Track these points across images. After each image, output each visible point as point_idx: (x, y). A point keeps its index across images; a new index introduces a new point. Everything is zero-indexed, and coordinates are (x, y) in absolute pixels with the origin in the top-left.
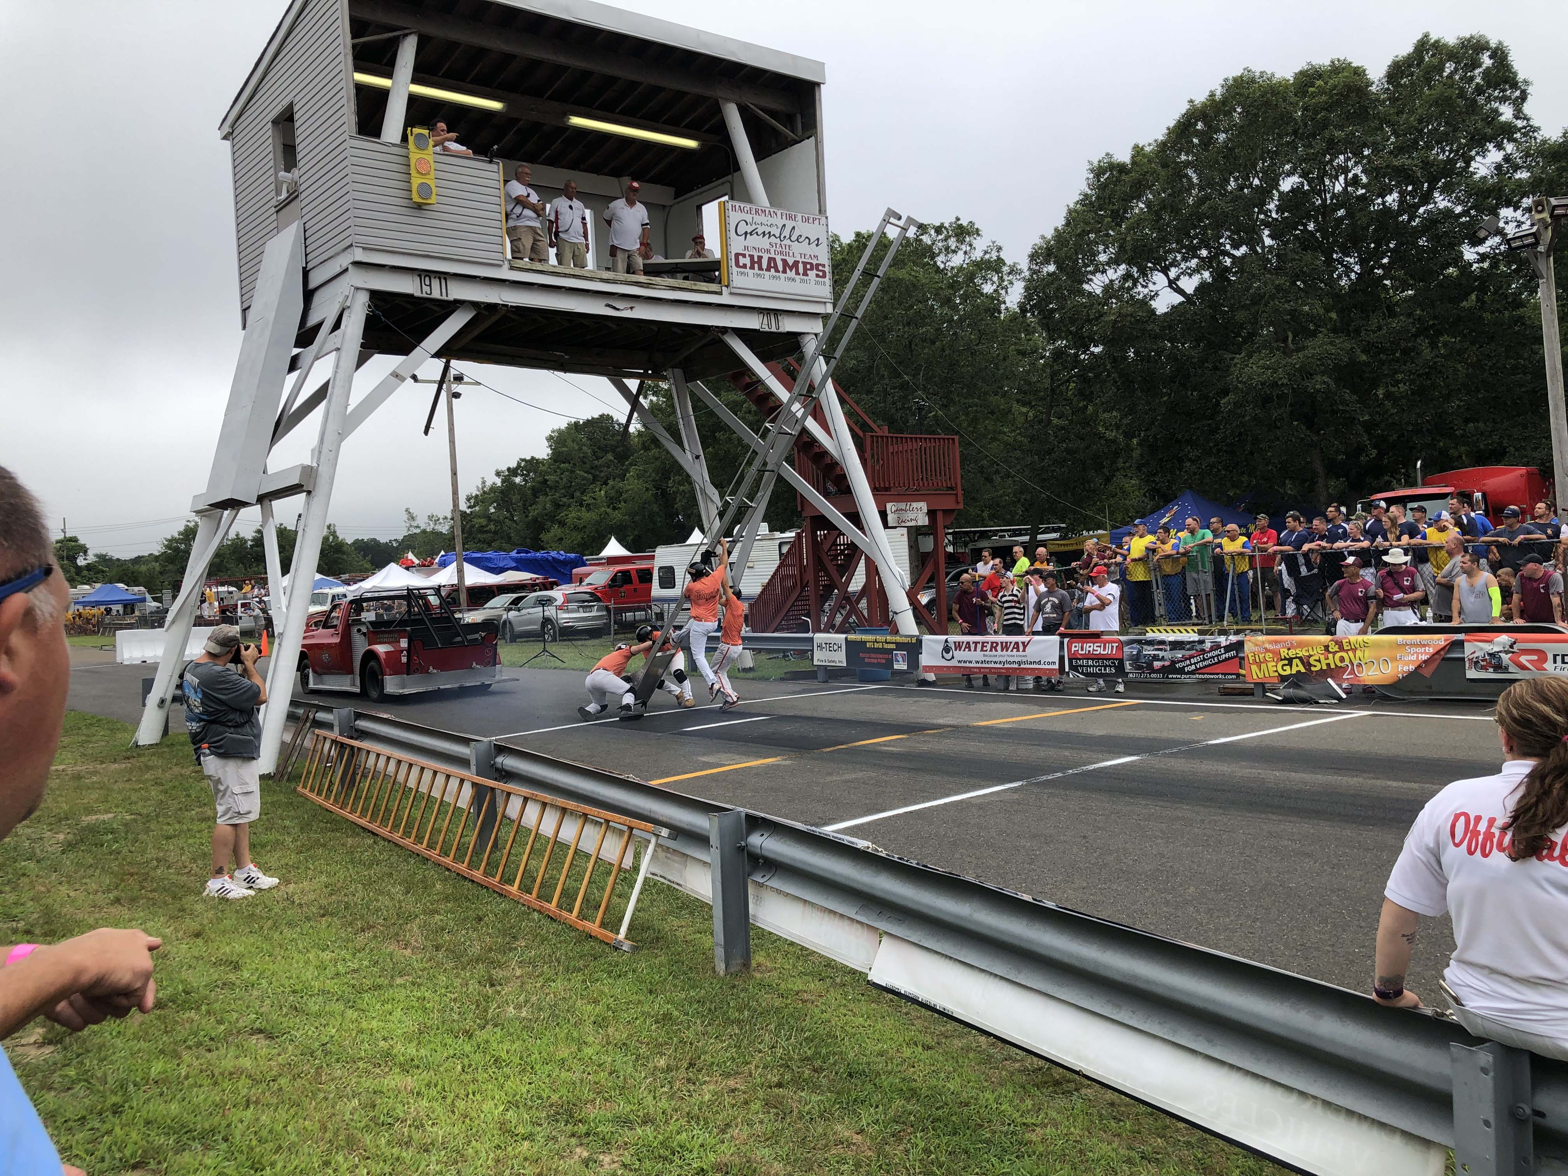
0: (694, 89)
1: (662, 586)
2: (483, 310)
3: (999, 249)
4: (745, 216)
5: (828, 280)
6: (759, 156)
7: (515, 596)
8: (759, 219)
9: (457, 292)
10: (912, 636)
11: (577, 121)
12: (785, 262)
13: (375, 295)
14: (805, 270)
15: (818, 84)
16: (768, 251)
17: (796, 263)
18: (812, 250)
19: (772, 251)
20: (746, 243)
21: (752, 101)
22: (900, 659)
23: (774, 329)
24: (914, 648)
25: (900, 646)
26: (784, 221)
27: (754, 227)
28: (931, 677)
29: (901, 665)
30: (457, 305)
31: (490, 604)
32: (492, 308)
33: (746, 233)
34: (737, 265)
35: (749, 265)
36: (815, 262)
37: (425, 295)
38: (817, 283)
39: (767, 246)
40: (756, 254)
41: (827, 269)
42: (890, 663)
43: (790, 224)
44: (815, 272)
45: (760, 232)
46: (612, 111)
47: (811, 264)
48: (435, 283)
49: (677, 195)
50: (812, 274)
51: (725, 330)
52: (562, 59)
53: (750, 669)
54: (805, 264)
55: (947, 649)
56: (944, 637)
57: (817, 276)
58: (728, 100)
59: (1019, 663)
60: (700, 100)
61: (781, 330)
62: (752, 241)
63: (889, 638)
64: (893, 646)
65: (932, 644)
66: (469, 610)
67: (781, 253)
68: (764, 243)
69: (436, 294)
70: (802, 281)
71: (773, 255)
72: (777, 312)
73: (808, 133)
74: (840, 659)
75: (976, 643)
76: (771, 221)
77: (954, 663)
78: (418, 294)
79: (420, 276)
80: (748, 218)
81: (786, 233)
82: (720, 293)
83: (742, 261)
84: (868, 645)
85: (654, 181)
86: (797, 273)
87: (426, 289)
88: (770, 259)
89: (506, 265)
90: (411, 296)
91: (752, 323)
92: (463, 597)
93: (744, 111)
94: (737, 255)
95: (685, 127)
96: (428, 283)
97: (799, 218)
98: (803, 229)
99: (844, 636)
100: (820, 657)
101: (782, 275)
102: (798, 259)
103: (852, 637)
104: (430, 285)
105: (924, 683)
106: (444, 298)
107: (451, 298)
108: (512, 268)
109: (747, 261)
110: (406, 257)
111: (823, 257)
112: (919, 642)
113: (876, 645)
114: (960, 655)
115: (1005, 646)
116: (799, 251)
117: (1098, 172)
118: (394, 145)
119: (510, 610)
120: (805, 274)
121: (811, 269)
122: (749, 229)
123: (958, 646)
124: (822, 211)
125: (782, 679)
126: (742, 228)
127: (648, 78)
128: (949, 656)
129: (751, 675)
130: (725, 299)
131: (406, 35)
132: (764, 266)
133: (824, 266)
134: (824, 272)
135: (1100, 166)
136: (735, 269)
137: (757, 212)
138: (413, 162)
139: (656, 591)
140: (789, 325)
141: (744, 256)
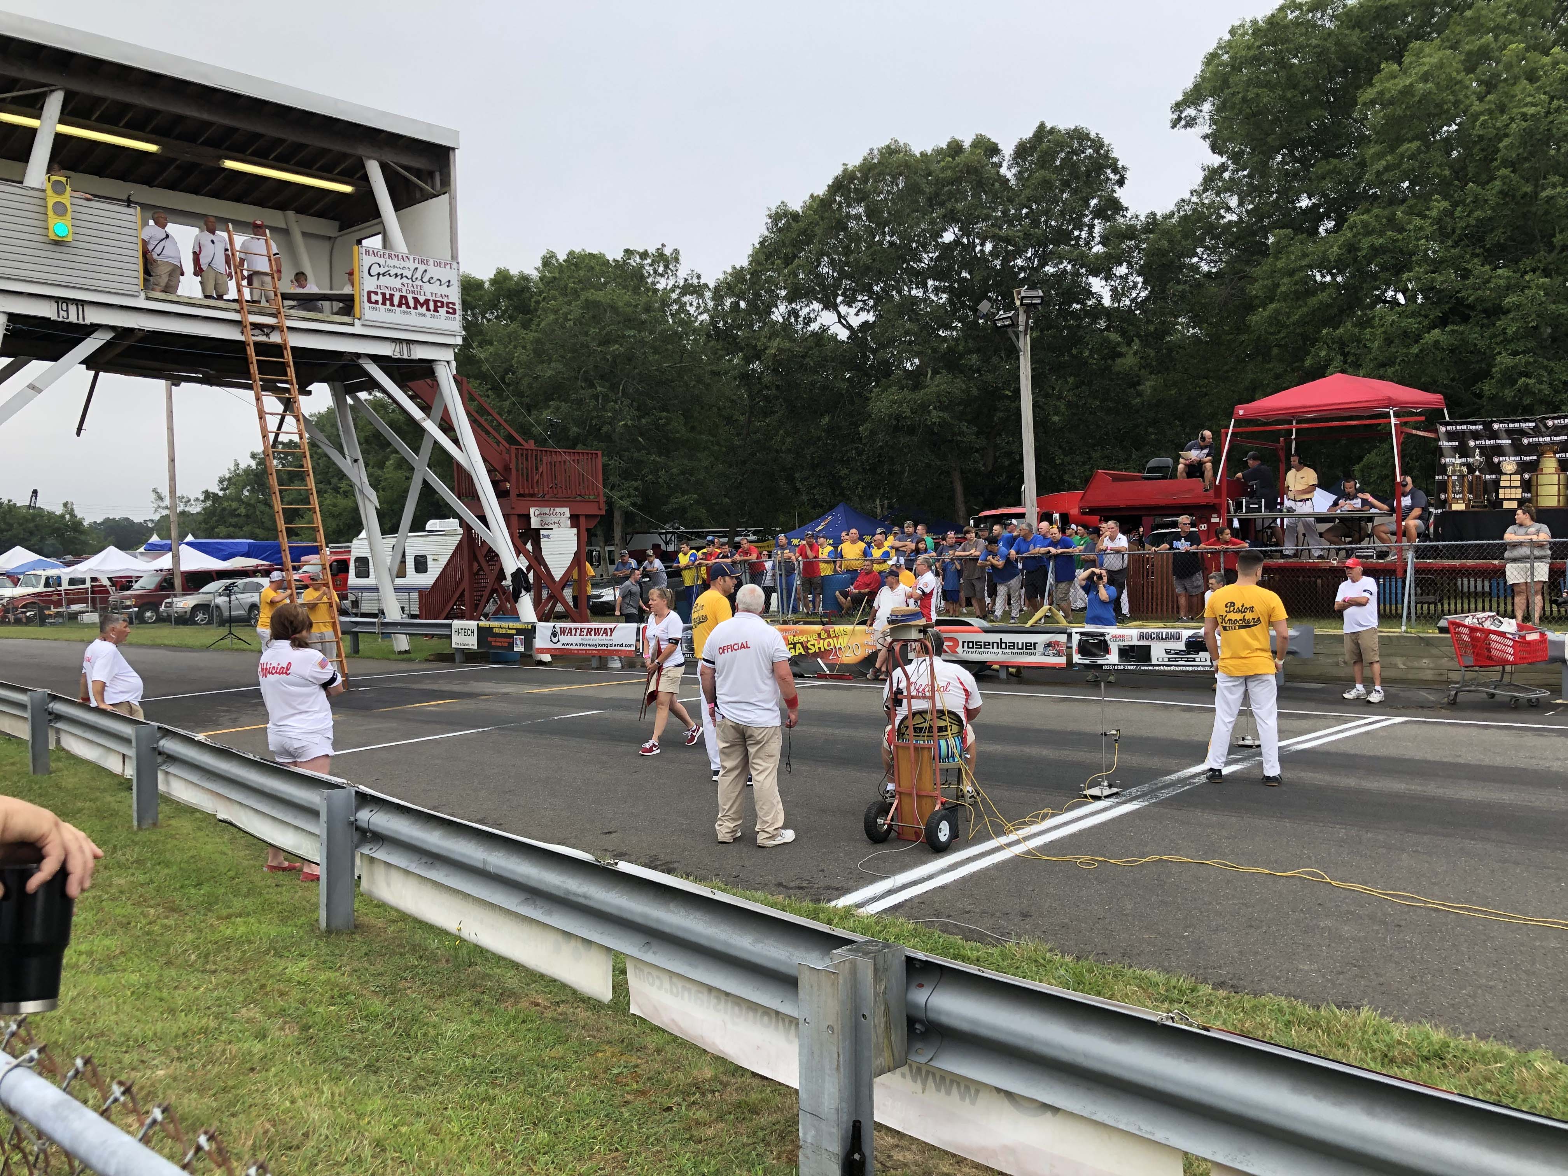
0: (338, 147)
1: (358, 576)
2: (123, 333)
3: (699, 277)
4: (377, 260)
5: (458, 316)
6: (398, 206)
7: (230, 581)
8: (391, 262)
9: (93, 317)
10: (529, 623)
11: (229, 164)
12: (416, 300)
13: (12, 318)
14: (436, 307)
15: (454, 149)
16: (400, 290)
17: (427, 301)
18: (444, 290)
19: (404, 290)
20: (379, 283)
21: (391, 159)
22: (519, 642)
23: (405, 356)
24: (529, 633)
25: (519, 632)
26: (416, 265)
27: (386, 269)
28: (547, 658)
29: (519, 648)
30: (94, 328)
31: (205, 589)
32: (128, 332)
33: (379, 274)
34: (369, 301)
35: (380, 301)
36: (445, 300)
37: (61, 319)
38: (447, 319)
39: (399, 286)
40: (388, 293)
41: (458, 307)
42: (511, 646)
43: (422, 268)
44: (445, 309)
45: (392, 272)
46: (266, 158)
47: (442, 302)
48: (72, 309)
49: (341, 229)
50: (442, 311)
51: (359, 355)
52: (206, 116)
53: (406, 652)
54: (435, 302)
55: (554, 634)
56: (551, 624)
57: (448, 312)
58: (370, 158)
59: (607, 645)
60: (345, 156)
61: (413, 357)
62: (385, 281)
63: (511, 625)
64: (514, 632)
65: (544, 630)
66: (184, 595)
67: (413, 292)
68: (397, 283)
69: (73, 318)
70: (432, 317)
71: (404, 294)
72: (409, 342)
73: (444, 190)
74: (472, 642)
75: (576, 629)
76: (403, 264)
77: (559, 646)
78: (54, 317)
79: (57, 302)
80: (381, 261)
81: (418, 275)
82: (353, 325)
83: (374, 298)
84: (495, 630)
85: (320, 215)
86: (428, 309)
87: (64, 314)
88: (402, 297)
89: (143, 295)
90: (48, 319)
91: (386, 350)
92: (178, 582)
93: (384, 167)
94: (369, 293)
95: (338, 174)
96: (64, 308)
97: (431, 262)
98: (434, 272)
99: (476, 623)
100: (457, 641)
101: (413, 311)
102: (429, 297)
103: (484, 623)
104: (67, 311)
105: (541, 663)
106: (81, 322)
107: (88, 322)
108: (148, 298)
109: (379, 298)
110: (44, 287)
111: (454, 295)
112: (534, 628)
113: (501, 631)
114: (564, 639)
115: (597, 632)
116: (429, 291)
117: (776, 218)
118: (33, 189)
119: (220, 595)
120: (436, 310)
121: (442, 306)
122: (382, 271)
123: (563, 631)
124: (454, 257)
125: (427, 660)
126: (375, 270)
127: (292, 136)
128: (555, 640)
129: (405, 656)
130: (358, 329)
131: (53, 91)
132: (396, 302)
133: (454, 304)
134: (454, 310)
135: (777, 213)
136: (367, 305)
137: (390, 256)
138: (50, 205)
139: (353, 580)
140: (420, 353)
141: (376, 293)
